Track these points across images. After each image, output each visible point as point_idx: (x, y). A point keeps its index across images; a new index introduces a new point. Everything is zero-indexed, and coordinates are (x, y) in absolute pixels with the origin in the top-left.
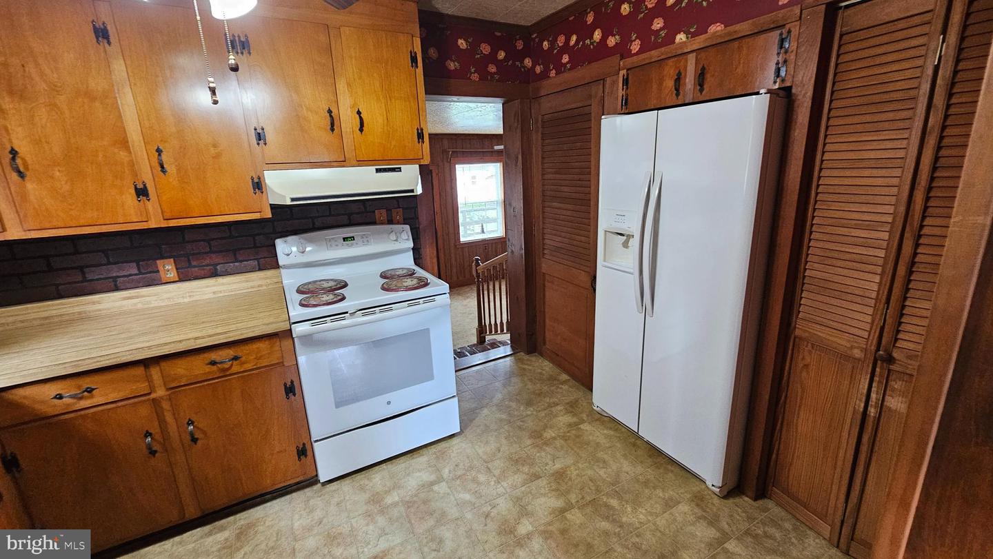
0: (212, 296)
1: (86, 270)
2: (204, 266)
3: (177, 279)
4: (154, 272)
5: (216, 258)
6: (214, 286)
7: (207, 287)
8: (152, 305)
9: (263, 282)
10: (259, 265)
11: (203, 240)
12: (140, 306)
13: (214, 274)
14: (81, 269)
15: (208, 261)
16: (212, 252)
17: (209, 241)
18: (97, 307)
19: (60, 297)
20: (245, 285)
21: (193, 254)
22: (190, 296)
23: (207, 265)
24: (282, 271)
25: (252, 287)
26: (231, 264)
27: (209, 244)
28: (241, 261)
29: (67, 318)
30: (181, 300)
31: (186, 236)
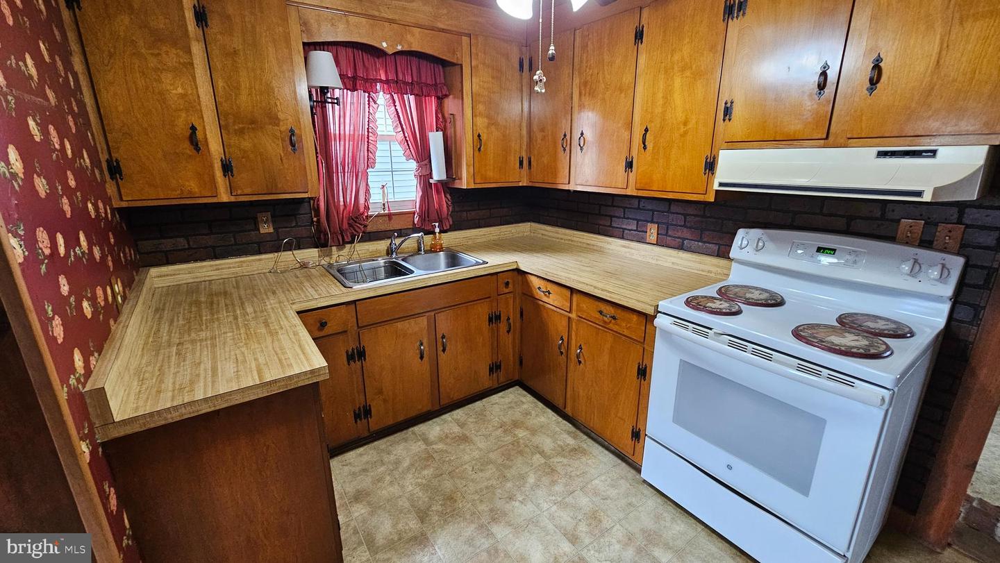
0: (670, 265)
1: (613, 219)
2: (676, 237)
3: (655, 243)
4: (643, 231)
5: (686, 233)
6: (674, 257)
7: (671, 256)
8: (633, 257)
9: (713, 269)
10: (718, 251)
11: (682, 214)
12: (628, 255)
13: (681, 247)
14: (611, 217)
15: (679, 234)
16: (684, 226)
17: (685, 215)
18: (608, 246)
19: (599, 234)
20: (698, 266)
21: (672, 225)
22: (657, 260)
23: (679, 238)
24: (734, 264)
25: (703, 271)
26: (696, 243)
27: (685, 218)
28: (705, 242)
29: (595, 248)
30: (650, 261)
31: (672, 208)
